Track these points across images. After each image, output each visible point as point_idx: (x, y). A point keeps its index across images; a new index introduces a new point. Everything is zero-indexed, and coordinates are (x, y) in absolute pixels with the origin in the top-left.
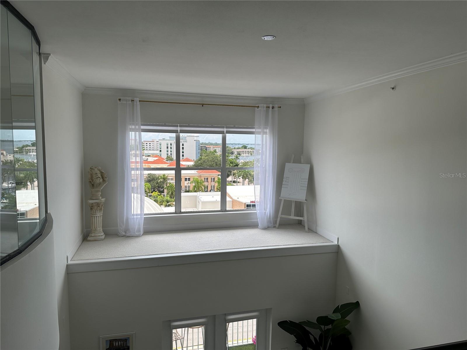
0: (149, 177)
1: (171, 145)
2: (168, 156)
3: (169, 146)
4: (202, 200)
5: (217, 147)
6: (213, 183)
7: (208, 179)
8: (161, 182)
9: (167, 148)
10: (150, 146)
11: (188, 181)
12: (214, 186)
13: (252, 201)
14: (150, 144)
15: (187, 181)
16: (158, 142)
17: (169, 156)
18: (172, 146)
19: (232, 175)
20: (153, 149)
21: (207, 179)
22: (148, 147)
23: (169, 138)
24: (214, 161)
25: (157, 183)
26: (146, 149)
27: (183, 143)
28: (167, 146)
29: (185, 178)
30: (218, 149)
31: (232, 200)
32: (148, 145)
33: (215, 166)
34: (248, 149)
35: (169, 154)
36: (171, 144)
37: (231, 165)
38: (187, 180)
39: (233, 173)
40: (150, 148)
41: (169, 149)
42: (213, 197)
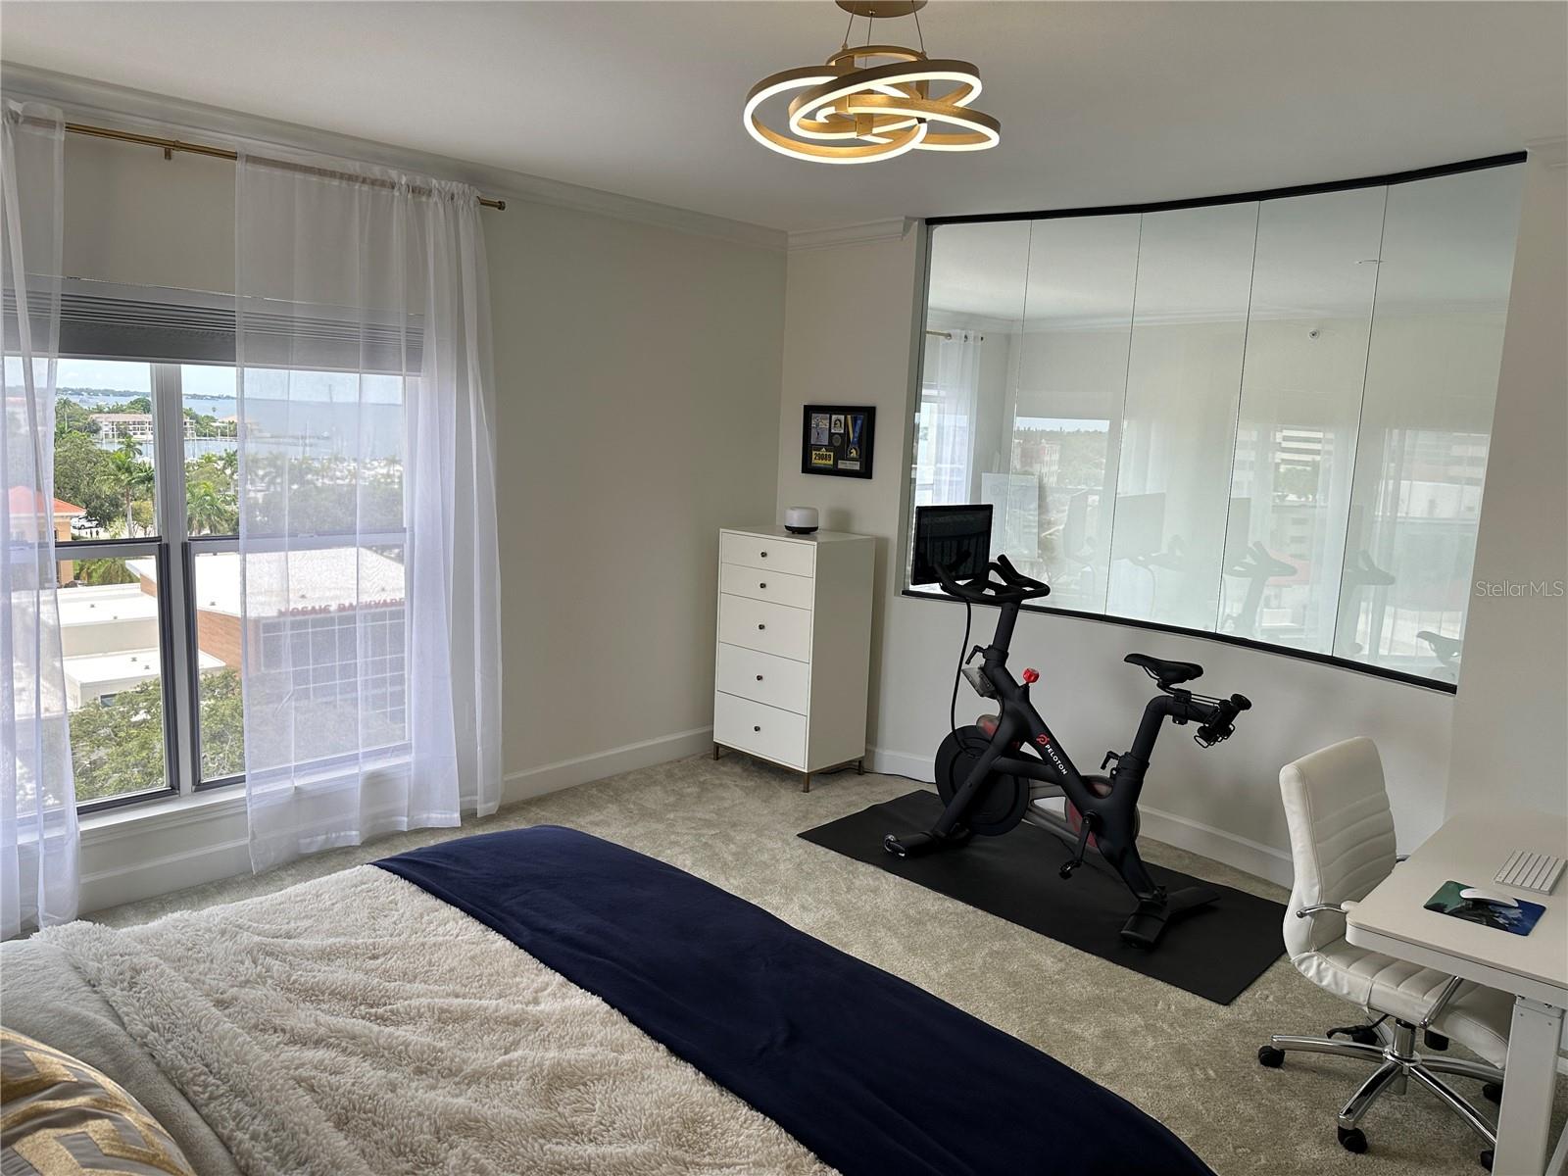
13: (283, 611)
19: (130, 517)
37: (123, 477)
42: (93, 606)
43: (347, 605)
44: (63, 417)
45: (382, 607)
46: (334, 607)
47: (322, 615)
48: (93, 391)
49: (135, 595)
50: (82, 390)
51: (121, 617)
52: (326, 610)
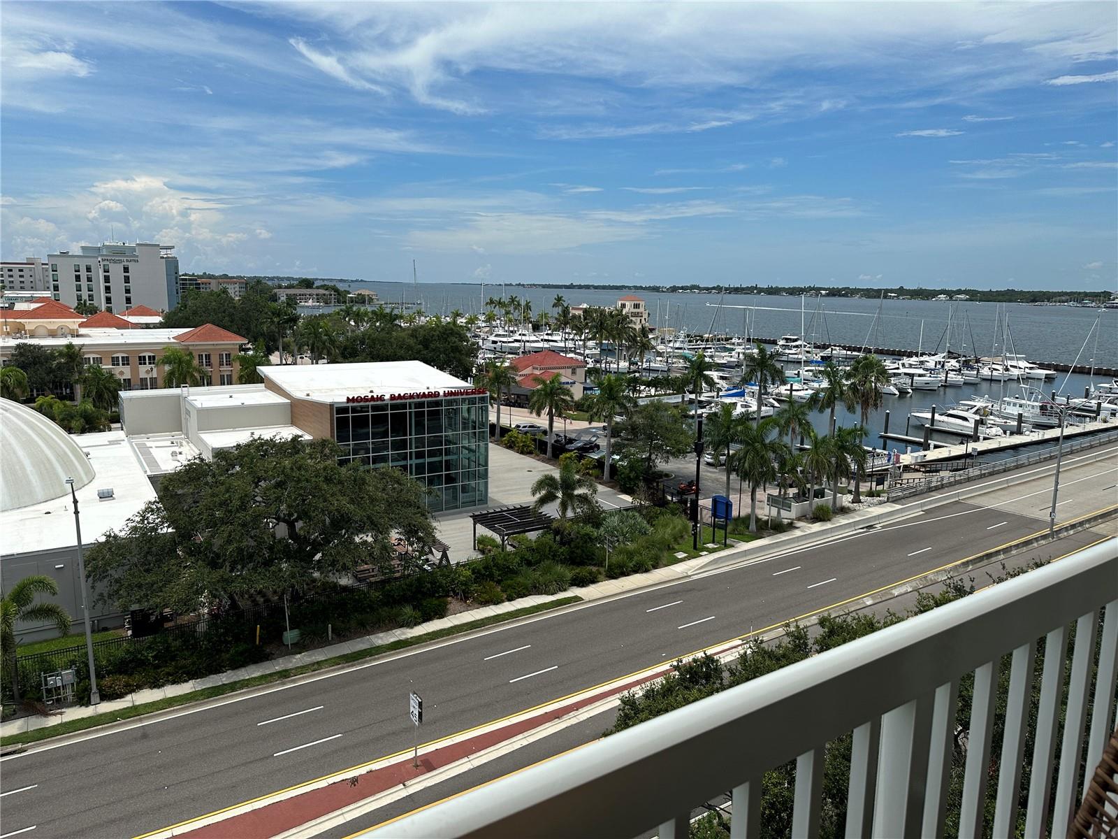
0: (21, 354)
1: (89, 269)
2: (82, 302)
3: (83, 274)
4: (200, 406)
5: (228, 283)
6: (225, 368)
7: (212, 357)
8: (60, 366)
9: (78, 278)
10: (21, 276)
11: (150, 363)
12: (231, 375)
13: (351, 398)
14: (21, 270)
15: (145, 364)
16: (47, 264)
17: (85, 301)
18: (92, 274)
19: (281, 348)
20: (32, 285)
21: (208, 357)
22: (16, 279)
23: (81, 251)
24: (224, 312)
25: (51, 371)
26: (10, 287)
27: (126, 263)
28: (77, 273)
29: (140, 357)
30: (233, 286)
31: (289, 401)
32: (16, 273)
33: (229, 324)
34: (318, 288)
35: (85, 296)
36: (87, 269)
37: (275, 319)
38: (147, 361)
39: (283, 342)
40: (23, 282)
41: (84, 283)
42: (231, 397)
43: (397, 395)
44: (257, 291)
45: (422, 398)
46: (387, 397)
47: (379, 403)
48: (280, 278)
49: (262, 391)
50: (274, 277)
51: (247, 403)
52: (381, 398)
